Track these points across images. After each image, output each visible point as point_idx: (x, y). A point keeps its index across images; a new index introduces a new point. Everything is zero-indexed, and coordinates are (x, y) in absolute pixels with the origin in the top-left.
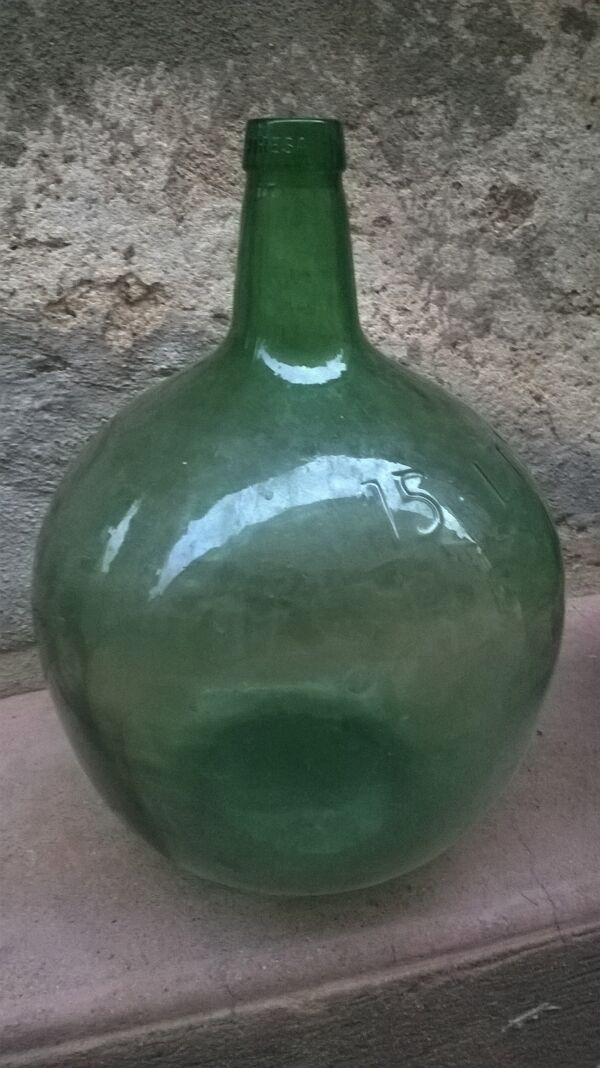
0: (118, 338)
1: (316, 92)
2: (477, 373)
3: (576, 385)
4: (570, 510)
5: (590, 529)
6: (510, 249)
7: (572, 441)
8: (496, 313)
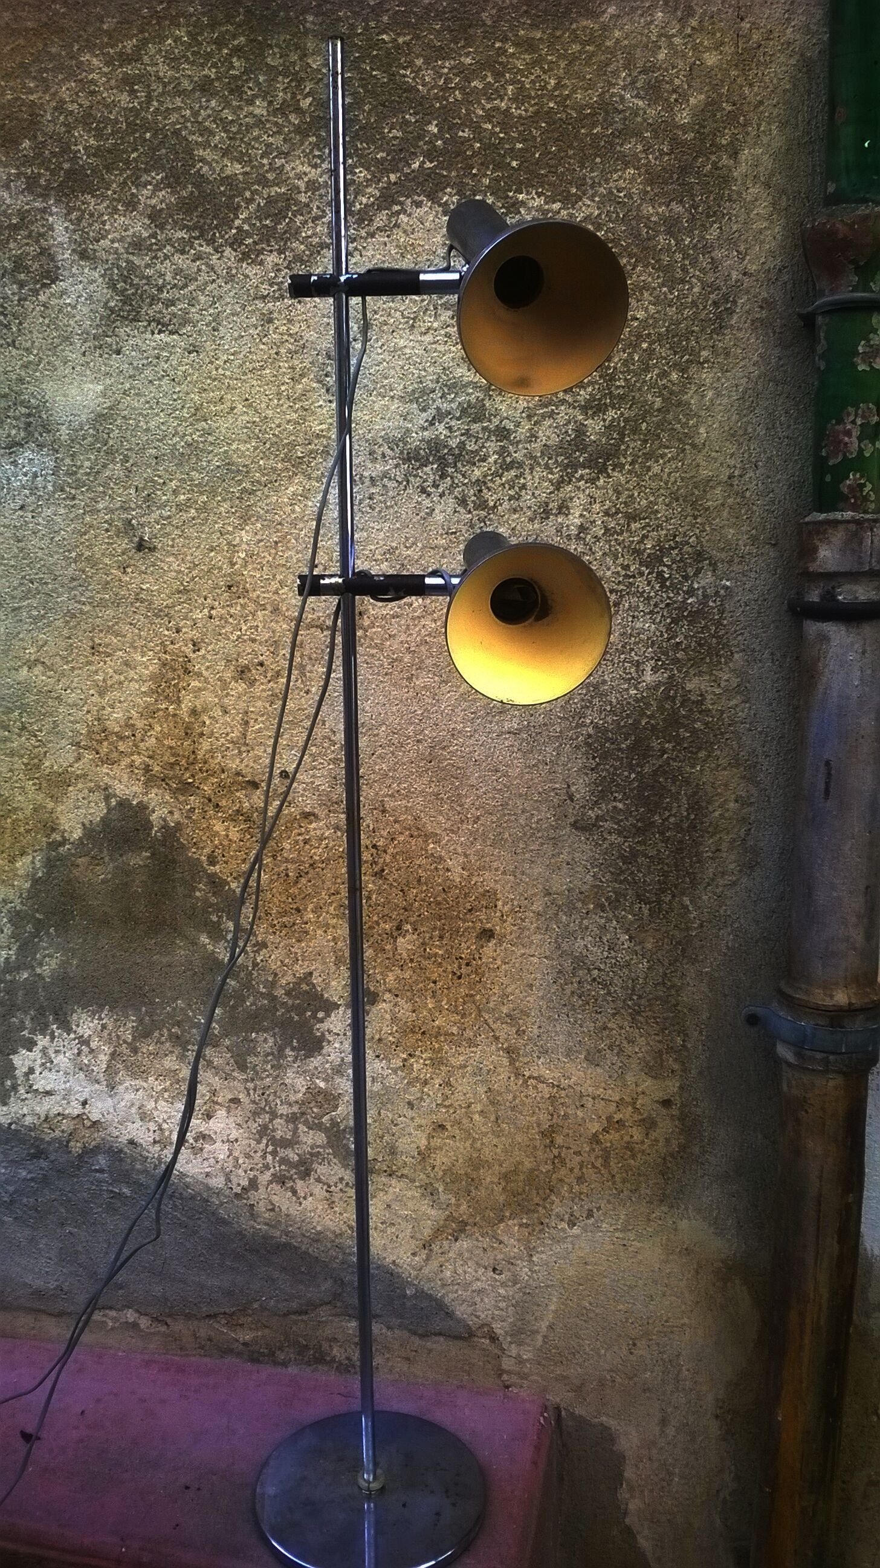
0: (76, 1147)
1: (191, 1027)
2: (300, 1204)
3: (382, 1223)
6: (323, 1127)
8: (313, 1166)
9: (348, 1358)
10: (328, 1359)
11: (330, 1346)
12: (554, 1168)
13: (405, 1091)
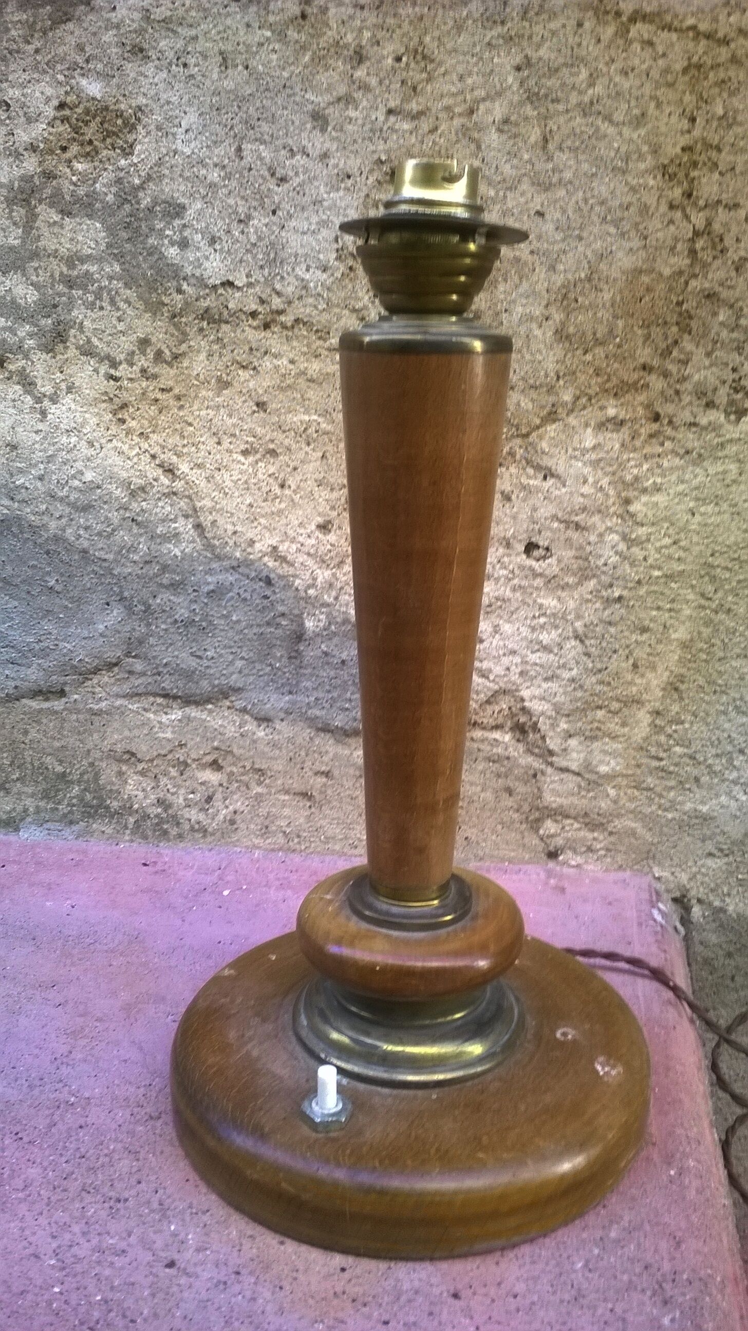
2: (44, 413)
3: (245, 453)
4: (235, 680)
5: (278, 725)
6: (98, 205)
7: (238, 554)
8: (75, 313)
9: (160, 802)
10: (115, 804)
11: (120, 774)
12: (691, 265)
13: (307, 82)
